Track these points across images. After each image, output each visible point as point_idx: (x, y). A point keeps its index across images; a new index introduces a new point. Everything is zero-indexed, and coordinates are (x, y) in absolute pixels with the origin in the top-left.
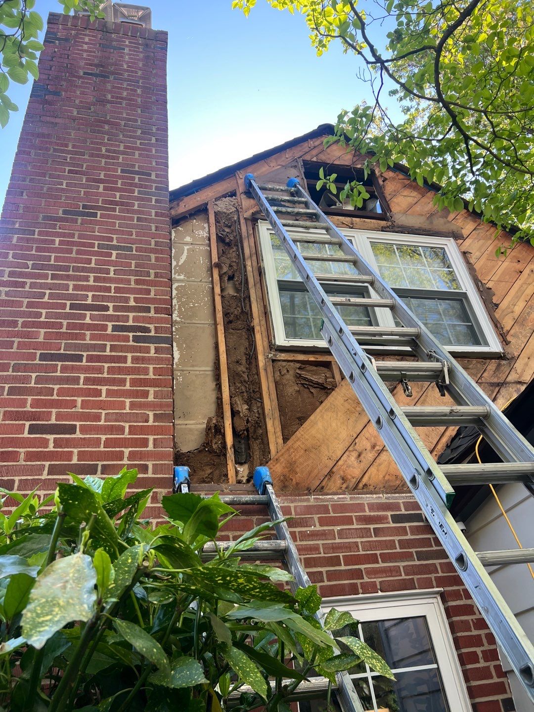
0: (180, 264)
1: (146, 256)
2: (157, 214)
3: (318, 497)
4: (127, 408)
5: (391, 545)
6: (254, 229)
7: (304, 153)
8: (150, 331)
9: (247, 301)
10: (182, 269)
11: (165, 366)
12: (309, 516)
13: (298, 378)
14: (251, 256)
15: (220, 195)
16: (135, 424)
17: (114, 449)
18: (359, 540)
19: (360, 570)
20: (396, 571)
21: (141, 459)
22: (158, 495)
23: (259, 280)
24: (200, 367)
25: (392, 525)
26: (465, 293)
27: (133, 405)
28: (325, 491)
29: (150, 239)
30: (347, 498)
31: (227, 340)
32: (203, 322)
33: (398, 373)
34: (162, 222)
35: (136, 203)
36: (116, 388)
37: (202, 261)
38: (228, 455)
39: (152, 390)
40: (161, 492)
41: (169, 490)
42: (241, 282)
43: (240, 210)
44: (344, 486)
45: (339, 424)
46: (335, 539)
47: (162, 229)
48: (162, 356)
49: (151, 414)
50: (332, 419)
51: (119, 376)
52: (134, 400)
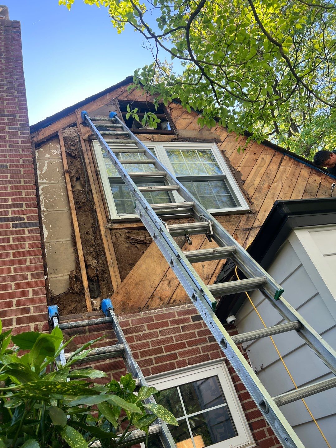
0: (43, 173)
1: (17, 170)
2: (22, 142)
3: (145, 312)
4: (13, 272)
5: (193, 335)
6: (90, 146)
7: (118, 95)
8: (24, 220)
9: (90, 193)
10: (44, 176)
11: (36, 241)
12: (141, 325)
13: (128, 239)
14: (90, 163)
15: (66, 125)
16: (19, 282)
17: (5, 300)
18: (173, 335)
19: (175, 354)
20: (197, 351)
21: (24, 305)
22: (39, 326)
23: (96, 179)
24: (62, 239)
25: (193, 323)
26: (225, 176)
27: (16, 270)
28: (150, 307)
29: (19, 159)
30: (164, 310)
31: (79, 219)
32: (62, 209)
33: (183, 231)
34: (26, 147)
35: (7, 136)
36: (3, 260)
37: (58, 169)
38: (86, 294)
39: (28, 258)
40: (40, 324)
41: (45, 322)
42: (85, 181)
43: (80, 134)
44: (162, 303)
45: (155, 265)
46: (158, 337)
47: (27, 151)
48: (33, 235)
49: (29, 274)
50: (151, 262)
51: (5, 252)
52: (17, 266)
